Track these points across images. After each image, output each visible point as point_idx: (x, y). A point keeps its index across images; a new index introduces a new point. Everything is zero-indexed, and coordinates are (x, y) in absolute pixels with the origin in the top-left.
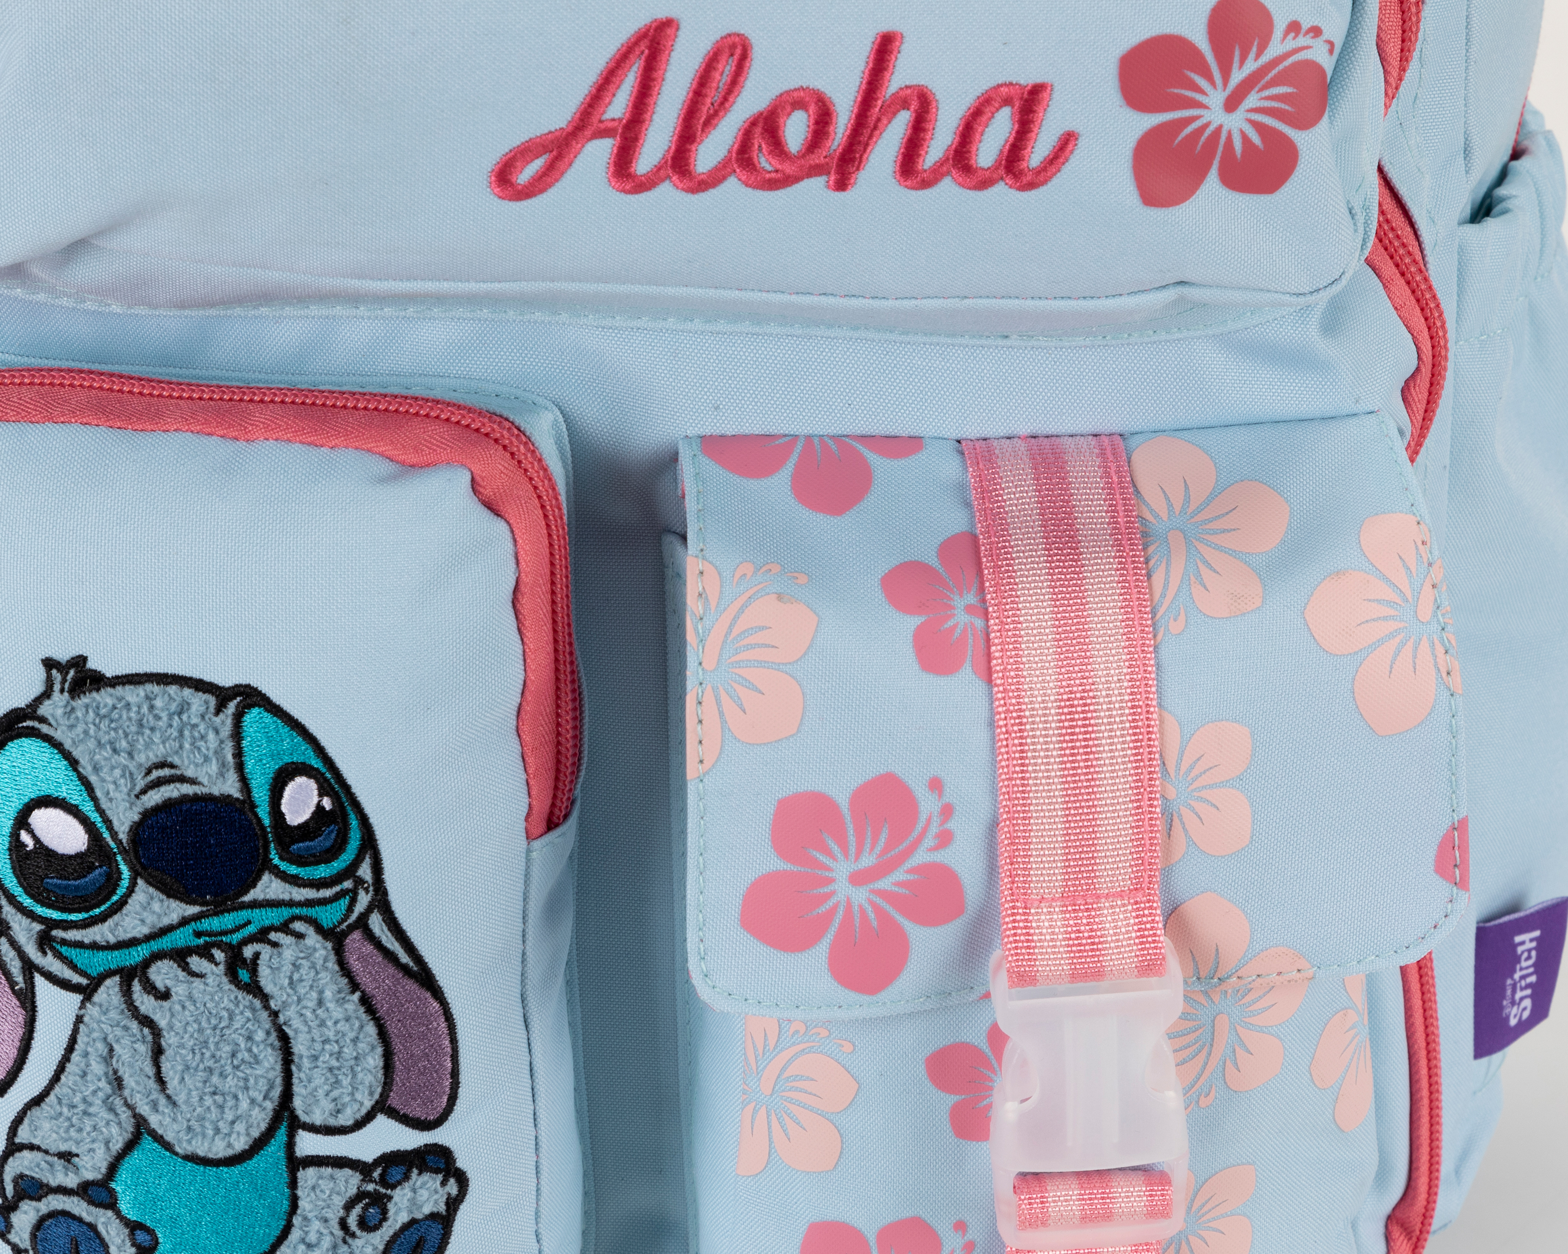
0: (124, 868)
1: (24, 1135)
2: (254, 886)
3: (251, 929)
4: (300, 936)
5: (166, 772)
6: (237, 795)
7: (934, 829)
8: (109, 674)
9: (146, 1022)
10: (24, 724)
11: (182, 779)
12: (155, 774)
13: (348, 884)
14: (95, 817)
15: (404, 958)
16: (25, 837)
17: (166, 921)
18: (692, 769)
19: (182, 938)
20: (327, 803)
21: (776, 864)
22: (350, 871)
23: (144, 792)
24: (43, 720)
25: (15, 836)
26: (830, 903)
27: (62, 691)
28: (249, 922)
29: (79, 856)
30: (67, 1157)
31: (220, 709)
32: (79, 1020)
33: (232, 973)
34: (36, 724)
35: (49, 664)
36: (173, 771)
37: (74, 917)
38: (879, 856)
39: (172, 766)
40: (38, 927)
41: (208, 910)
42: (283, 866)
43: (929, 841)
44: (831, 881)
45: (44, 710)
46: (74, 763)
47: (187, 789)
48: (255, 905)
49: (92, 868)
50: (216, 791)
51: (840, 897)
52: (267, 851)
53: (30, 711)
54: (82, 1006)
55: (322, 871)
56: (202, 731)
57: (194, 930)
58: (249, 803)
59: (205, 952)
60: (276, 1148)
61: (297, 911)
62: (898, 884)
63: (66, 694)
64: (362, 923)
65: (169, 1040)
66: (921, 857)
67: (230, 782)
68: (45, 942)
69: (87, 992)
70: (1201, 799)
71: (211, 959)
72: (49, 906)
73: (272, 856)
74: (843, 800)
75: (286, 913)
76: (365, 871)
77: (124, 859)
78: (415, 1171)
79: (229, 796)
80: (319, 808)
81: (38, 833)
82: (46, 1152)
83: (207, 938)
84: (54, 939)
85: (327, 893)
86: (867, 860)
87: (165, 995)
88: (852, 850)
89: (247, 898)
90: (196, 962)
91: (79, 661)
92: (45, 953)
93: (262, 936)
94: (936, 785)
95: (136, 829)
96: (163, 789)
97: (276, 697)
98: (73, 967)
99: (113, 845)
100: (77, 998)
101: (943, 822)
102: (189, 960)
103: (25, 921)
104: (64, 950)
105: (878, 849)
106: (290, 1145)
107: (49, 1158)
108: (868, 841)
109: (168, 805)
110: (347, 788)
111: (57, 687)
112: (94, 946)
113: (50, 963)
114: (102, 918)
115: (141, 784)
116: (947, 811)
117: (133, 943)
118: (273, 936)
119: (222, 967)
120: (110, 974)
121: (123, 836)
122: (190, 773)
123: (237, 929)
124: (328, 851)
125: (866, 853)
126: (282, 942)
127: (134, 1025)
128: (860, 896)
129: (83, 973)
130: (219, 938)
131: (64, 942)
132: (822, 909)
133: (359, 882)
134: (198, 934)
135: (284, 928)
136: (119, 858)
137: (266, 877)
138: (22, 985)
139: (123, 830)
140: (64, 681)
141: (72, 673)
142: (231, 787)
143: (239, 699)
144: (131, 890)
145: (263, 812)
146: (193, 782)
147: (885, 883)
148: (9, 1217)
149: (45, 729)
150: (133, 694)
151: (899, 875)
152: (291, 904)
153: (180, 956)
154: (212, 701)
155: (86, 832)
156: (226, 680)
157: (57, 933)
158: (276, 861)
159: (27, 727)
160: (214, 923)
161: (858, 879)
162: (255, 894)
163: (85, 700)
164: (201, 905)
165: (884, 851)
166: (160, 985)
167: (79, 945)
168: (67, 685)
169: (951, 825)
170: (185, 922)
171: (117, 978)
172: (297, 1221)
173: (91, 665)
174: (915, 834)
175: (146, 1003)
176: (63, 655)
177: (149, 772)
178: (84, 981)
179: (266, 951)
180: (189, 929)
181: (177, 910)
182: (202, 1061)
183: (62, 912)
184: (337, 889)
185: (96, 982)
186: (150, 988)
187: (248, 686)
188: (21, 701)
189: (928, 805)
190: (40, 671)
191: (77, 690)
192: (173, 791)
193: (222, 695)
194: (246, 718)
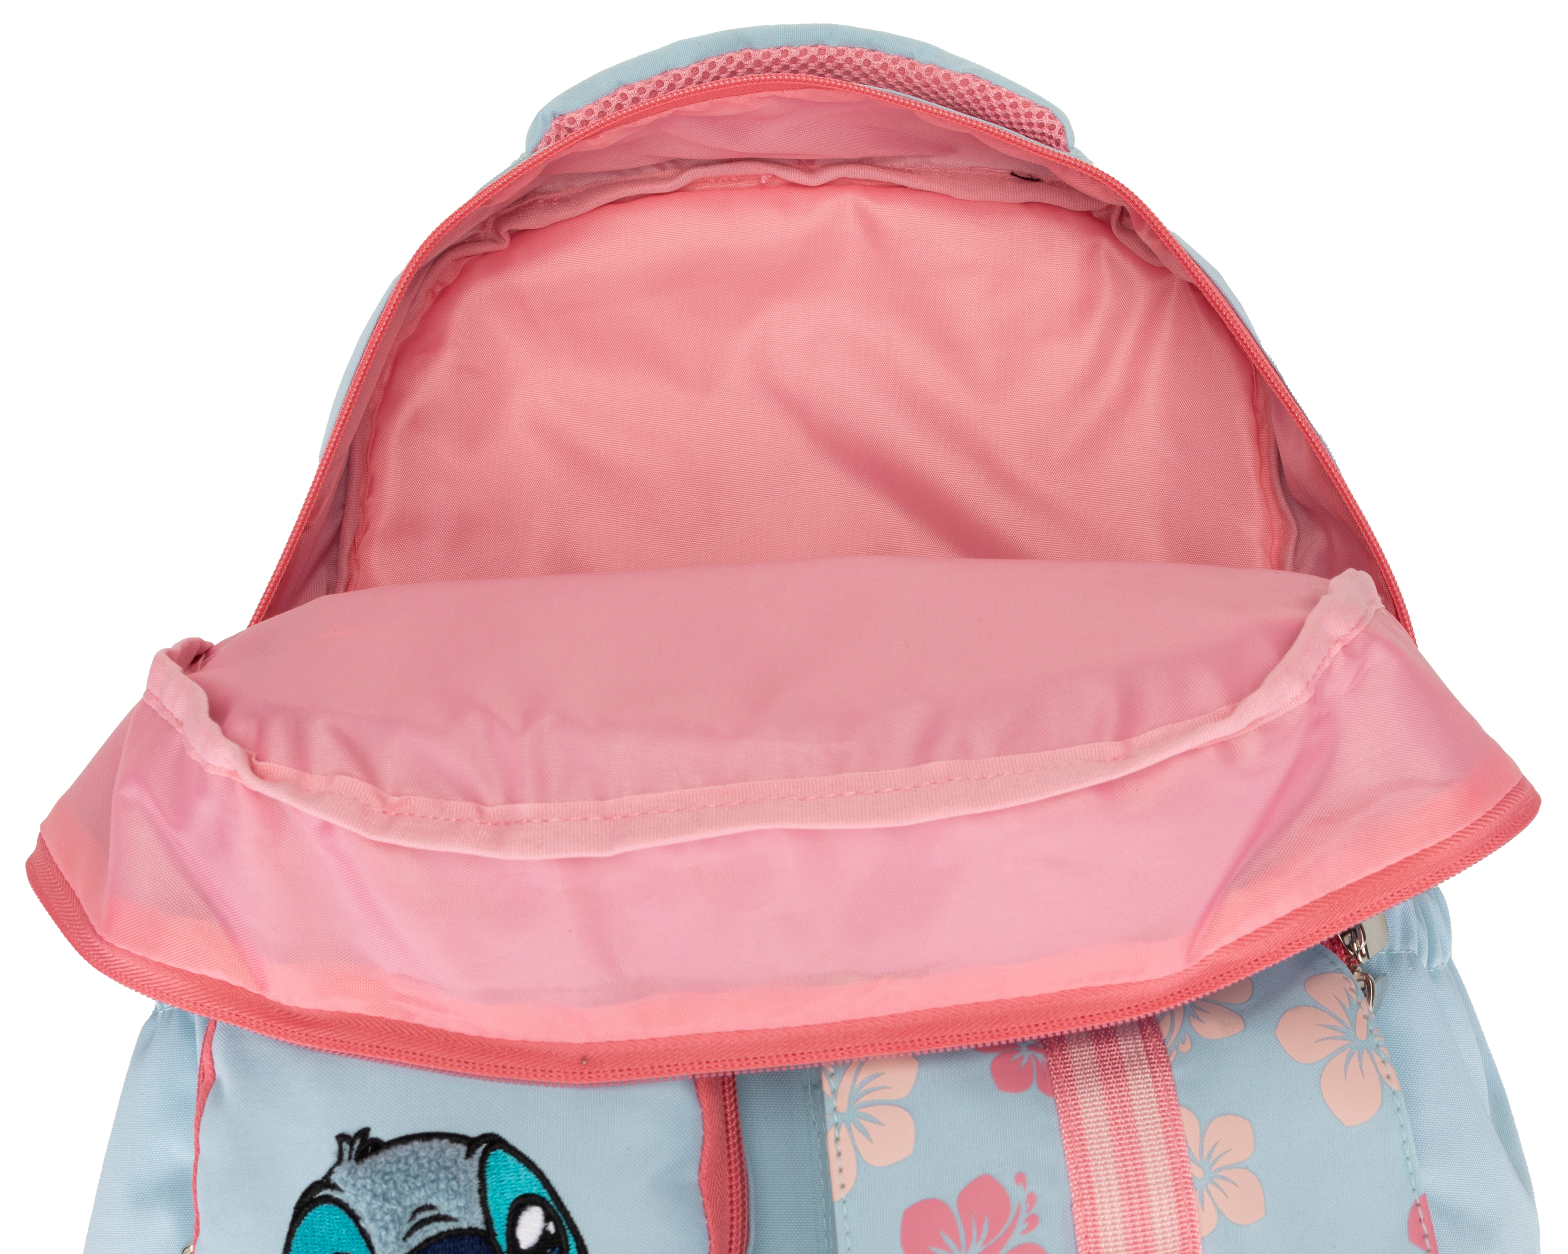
5: (426, 1214)
6: (482, 1227)
7: (1023, 1216)
10: (320, 1194)
11: (438, 1218)
12: (419, 1217)
20: (551, 1228)
23: (409, 1234)
24: (334, 1187)
27: (350, 1158)
31: (469, 1155)
34: (329, 1192)
35: (342, 1138)
36: (432, 1213)
38: (984, 1244)
39: (432, 1207)
43: (1021, 1226)
45: (335, 1178)
46: (356, 1220)
47: (443, 1227)
50: (465, 1226)
53: (326, 1182)
56: (455, 1173)
58: (490, 1234)
63: (352, 1161)
66: (1017, 1239)
67: (475, 1216)
70: (1223, 1178)
74: (952, 1202)
79: (475, 1228)
80: (545, 1232)
88: (963, 1241)
91: (364, 1133)
94: (1020, 1178)
96: (425, 1228)
101: (1029, 1210)
105: (984, 1236)
108: (974, 1232)
109: (428, 1243)
110: (566, 1214)
111: (346, 1156)
115: (406, 1228)
116: (1032, 1199)
122: (443, 1211)
125: (973, 1242)
140: (351, 1149)
141: (358, 1142)
142: (476, 1220)
143: (484, 1145)
145: (502, 1240)
146: (446, 1218)
149: (336, 1194)
150: (402, 1151)
154: (462, 1149)
159: (323, 1197)
163: (367, 1161)
165: (988, 1239)
168: (354, 1153)
169: (1035, 1210)
173: (373, 1134)
174: (1010, 1220)
177: (413, 1216)
189: (1017, 1195)
190: (334, 1146)
191: (361, 1156)
192: (432, 1230)
193: (471, 1143)
194: (491, 1161)
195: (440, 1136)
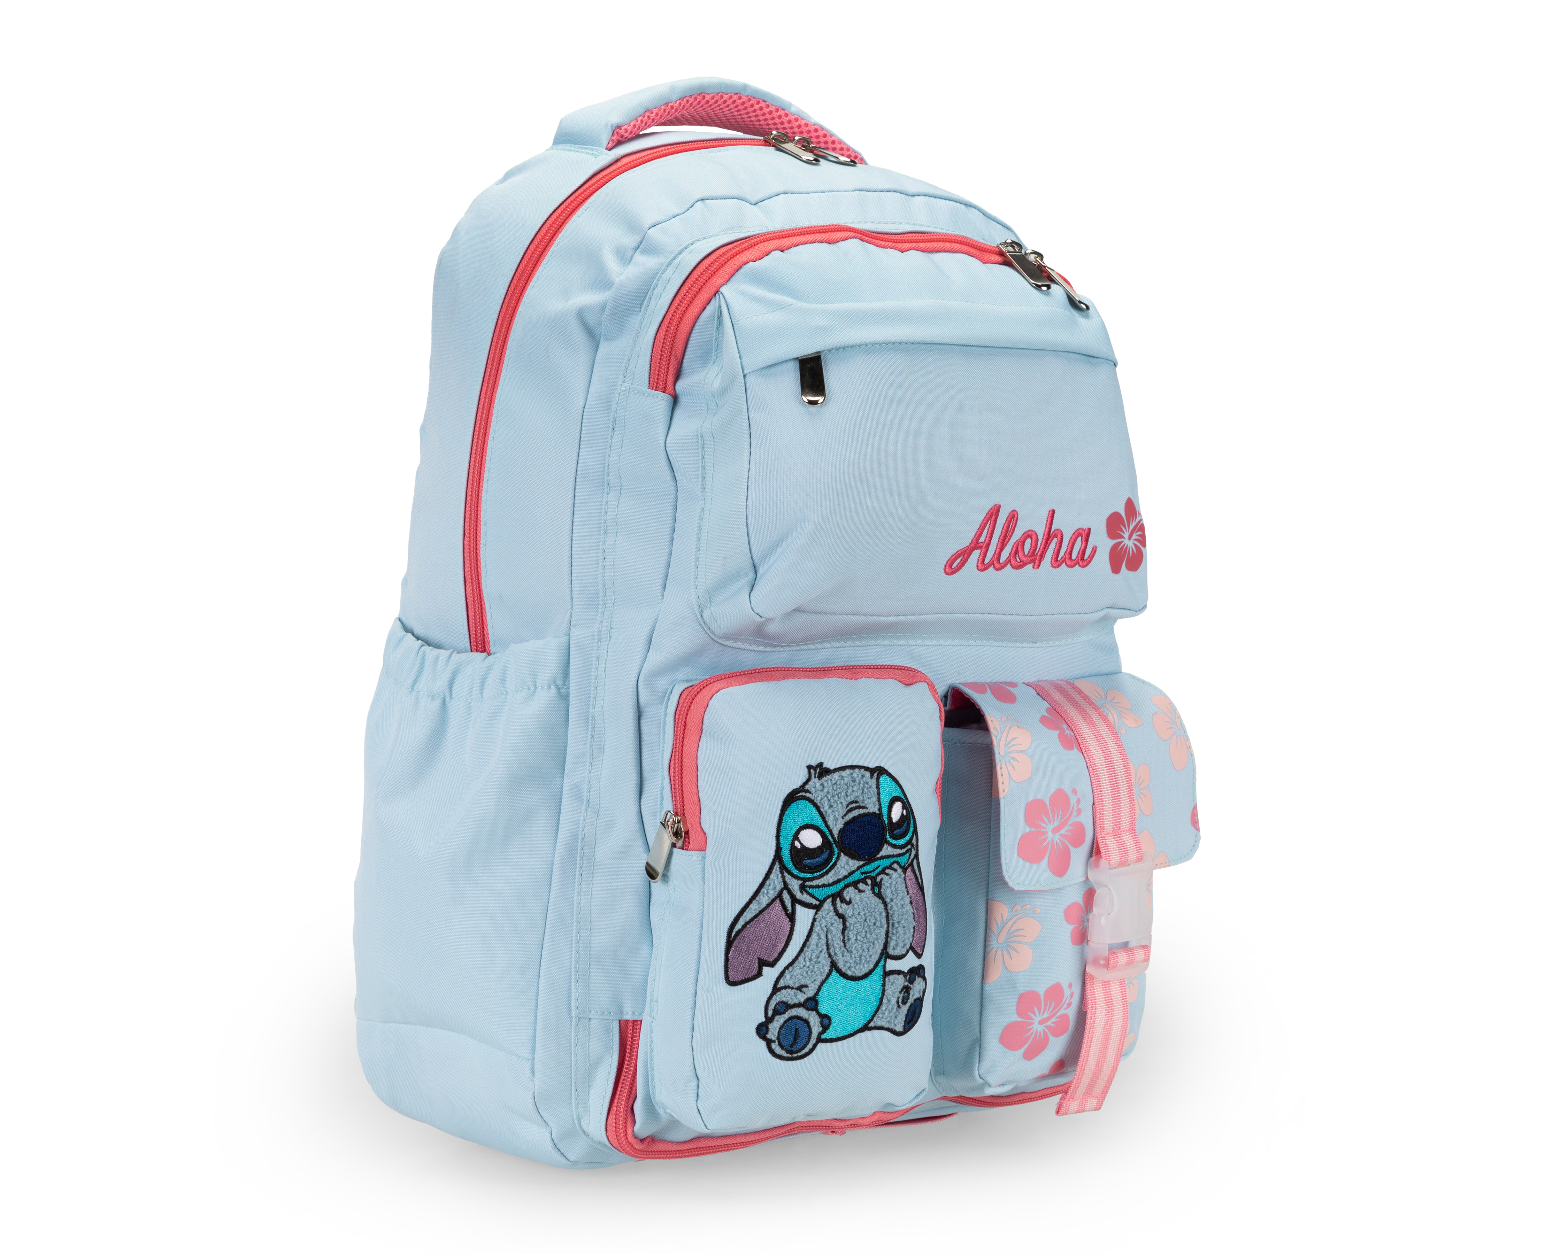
0: (836, 850)
1: (781, 984)
2: (881, 850)
3: (880, 869)
4: (895, 870)
5: (854, 805)
6: (878, 811)
7: (1076, 809)
8: (832, 768)
9: (841, 916)
10: (799, 795)
11: (859, 807)
12: (851, 806)
13: (909, 847)
14: (825, 830)
15: (920, 881)
16: (797, 844)
17: (853, 869)
18: (1002, 795)
19: (857, 876)
20: (904, 813)
21: (1028, 829)
22: (909, 842)
23: (845, 815)
24: (808, 791)
25: (792, 844)
26: (1047, 841)
27: (815, 777)
28: (880, 866)
29: (819, 848)
30: (800, 988)
31: (872, 777)
32: (814, 920)
33: (873, 889)
34: (804, 794)
35: (809, 767)
36: (857, 805)
37: (816, 875)
38: (1060, 821)
39: (857, 802)
40: (800, 882)
41: (866, 863)
42: (891, 840)
43: (1075, 814)
44: (1046, 833)
45: (807, 787)
46: (818, 808)
47: (862, 811)
48: (882, 858)
49: (822, 852)
50: (871, 811)
51: (1049, 839)
52: (884, 835)
53: (802, 788)
54: (816, 913)
55: (902, 841)
56: (866, 785)
57: (861, 872)
58: (880, 815)
59: (864, 881)
60: (879, 969)
61: (895, 859)
62: (1067, 831)
63: (817, 779)
64: (911, 864)
65: (850, 921)
66: (1073, 819)
67: (875, 806)
68: (803, 888)
69: (817, 908)
71: (866, 884)
72: (806, 873)
73: (887, 837)
74: (1047, 801)
75: (892, 860)
76: (914, 841)
77: (836, 846)
78: (917, 977)
79: (875, 813)
80: (902, 814)
81: (802, 841)
82: (792, 988)
83: (866, 875)
84: (807, 886)
85: (904, 850)
86: (1057, 823)
87: (849, 903)
88: (1052, 819)
89: (878, 856)
90: (861, 886)
91: (820, 765)
92: (803, 894)
93: (883, 872)
94: (1074, 791)
95: (841, 831)
96: (853, 812)
97: (890, 771)
98: (813, 896)
99: (832, 840)
100: (814, 911)
101: (1077, 806)
102: (858, 886)
103: (796, 881)
104: (811, 891)
105: (1059, 818)
106: (884, 966)
107: (793, 990)
108: (1056, 817)
109: (854, 818)
110: (910, 806)
111: (812, 776)
112: (824, 886)
113: (805, 898)
114: (827, 873)
115: (844, 812)
116: (1078, 801)
117: (839, 881)
118: (887, 871)
119: (870, 886)
120: (828, 897)
121: (836, 836)
122: (862, 804)
123: (874, 871)
124: (903, 834)
125: (1056, 820)
126: (890, 873)
127: (836, 918)
128: (1056, 837)
129: (817, 899)
130: (869, 874)
131: (811, 887)
132: (1045, 844)
133: (912, 845)
134: (862, 873)
135: (890, 867)
136: (834, 846)
137: (885, 846)
138: (790, 911)
139: (836, 832)
140: (816, 773)
142: (875, 809)
143: (877, 772)
144: (838, 858)
145: (885, 818)
146: (863, 808)
147: (1063, 832)
148: (768, 1027)
149: (808, 795)
150: (841, 774)
151: (1067, 828)
152: (893, 856)
153: (855, 884)
154: (869, 773)
155: (822, 837)
156: (872, 765)
157: (807, 883)
158: (889, 839)
159: (800, 796)
160: (867, 868)
161: (1055, 831)
162: (882, 853)
163: (825, 778)
164: (864, 861)
165: (1061, 819)
166: (848, 899)
167: (818, 887)
168: (817, 775)
169: (1080, 806)
170: (858, 868)
171: (831, 899)
172: (885, 1001)
173: (825, 766)
174: (1070, 811)
175: (842, 908)
176: (814, 764)
177: (848, 806)
178: (818, 903)
179: (885, 878)
180: (859, 872)
181: (854, 864)
182: (864, 929)
183: (810, 874)
184: (906, 849)
185: (822, 902)
186: (843, 900)
187: (880, 767)
188: (797, 785)
189: (1073, 799)
190: (806, 771)
191: (820, 776)
192: (855, 813)
193: (872, 771)
194: (881, 779)
195: (860, 767)
